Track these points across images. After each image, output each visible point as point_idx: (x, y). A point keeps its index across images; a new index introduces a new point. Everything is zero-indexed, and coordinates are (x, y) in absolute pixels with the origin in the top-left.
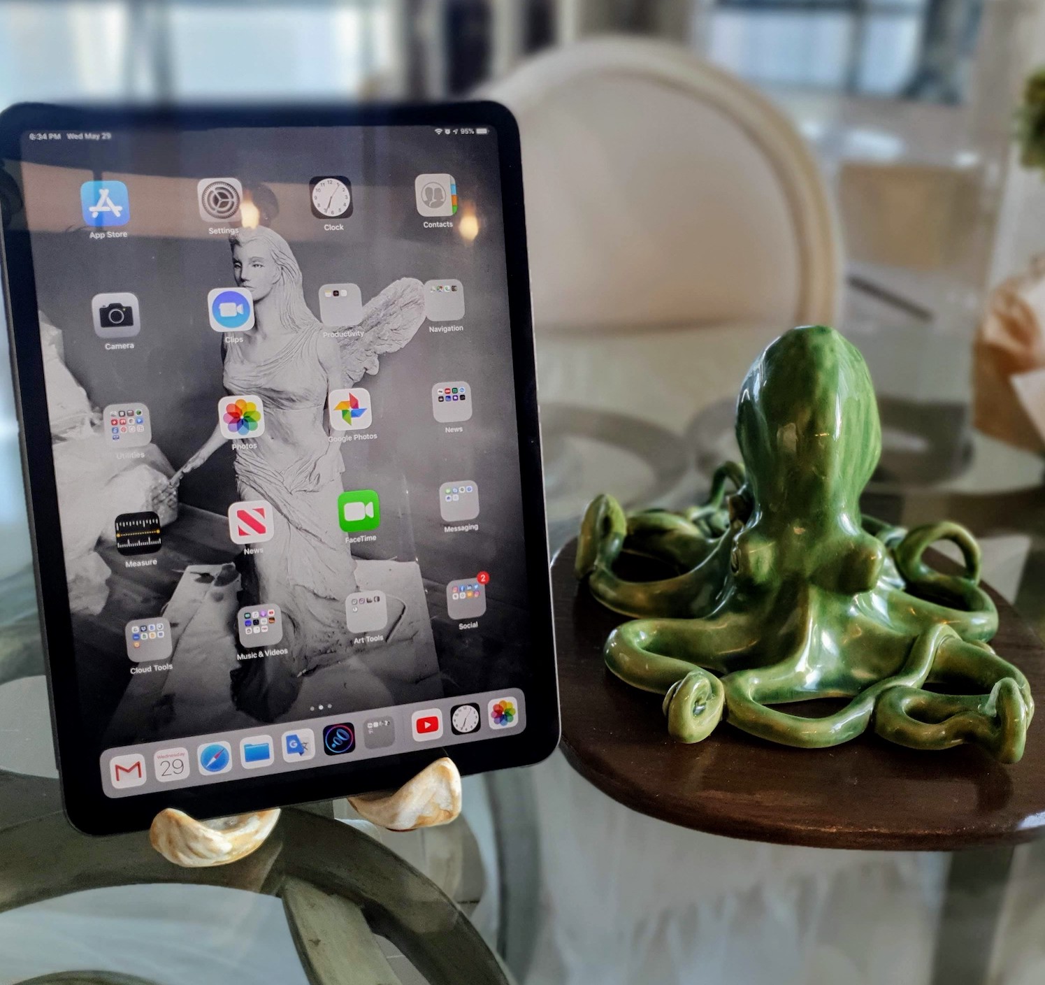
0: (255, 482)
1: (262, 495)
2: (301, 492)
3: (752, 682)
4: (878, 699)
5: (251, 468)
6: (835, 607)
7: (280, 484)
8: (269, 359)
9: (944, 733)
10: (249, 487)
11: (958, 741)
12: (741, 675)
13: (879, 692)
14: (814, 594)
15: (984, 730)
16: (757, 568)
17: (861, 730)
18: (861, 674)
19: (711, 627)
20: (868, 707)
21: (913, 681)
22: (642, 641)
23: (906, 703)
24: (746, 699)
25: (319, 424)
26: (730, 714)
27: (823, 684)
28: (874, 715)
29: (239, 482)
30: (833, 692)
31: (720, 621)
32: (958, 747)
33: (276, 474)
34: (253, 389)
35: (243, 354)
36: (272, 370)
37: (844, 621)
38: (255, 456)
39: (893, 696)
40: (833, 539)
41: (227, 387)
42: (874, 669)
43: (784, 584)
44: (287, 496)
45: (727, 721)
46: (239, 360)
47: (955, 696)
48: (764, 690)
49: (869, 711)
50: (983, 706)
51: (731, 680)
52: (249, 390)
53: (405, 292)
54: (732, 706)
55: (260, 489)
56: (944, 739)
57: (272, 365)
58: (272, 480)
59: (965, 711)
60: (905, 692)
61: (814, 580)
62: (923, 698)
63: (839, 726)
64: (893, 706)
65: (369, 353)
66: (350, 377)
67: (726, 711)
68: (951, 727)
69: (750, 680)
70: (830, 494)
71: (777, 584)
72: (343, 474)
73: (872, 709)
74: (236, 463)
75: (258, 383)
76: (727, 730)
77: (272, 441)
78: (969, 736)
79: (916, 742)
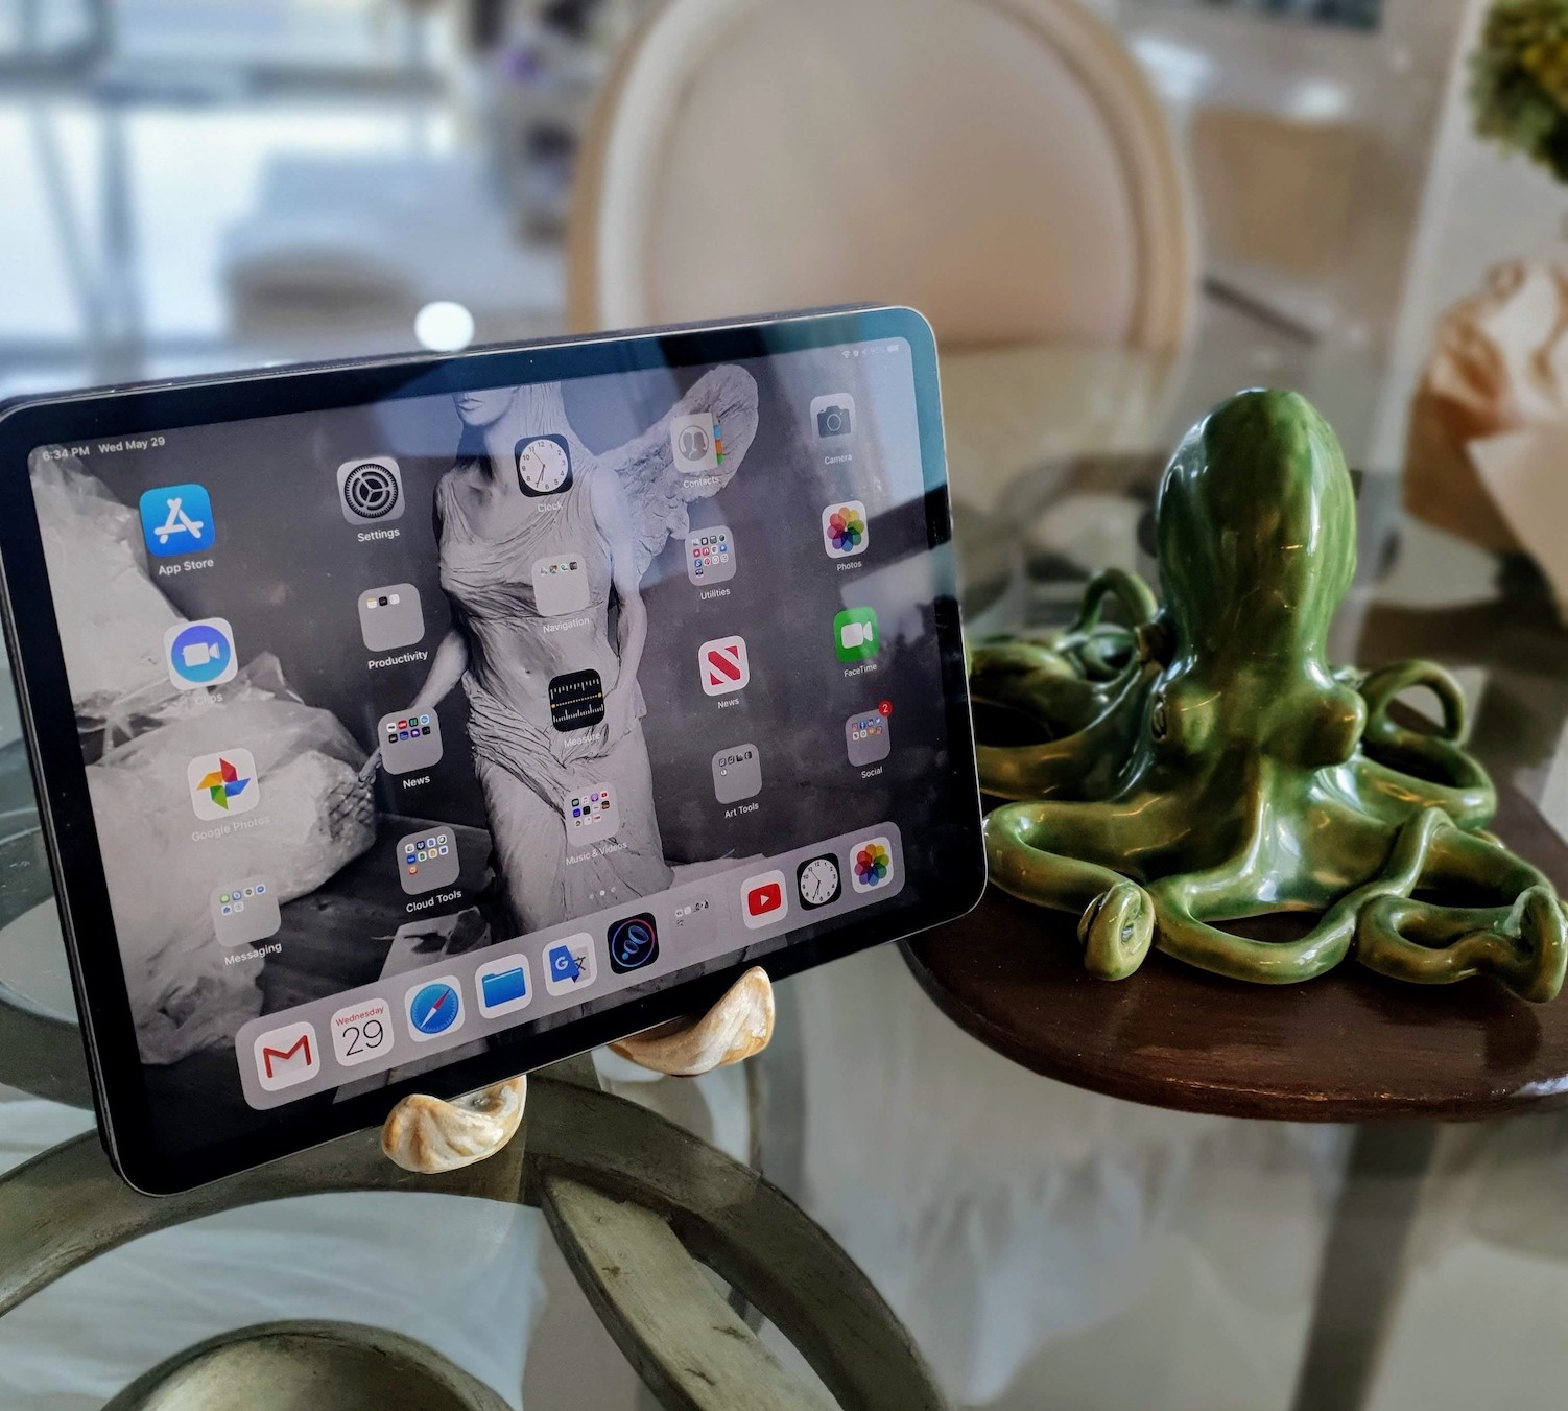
0: (504, 755)
1: (517, 775)
2: (579, 762)
3: (1189, 891)
4: (1361, 915)
5: (498, 731)
6: (1294, 786)
7: (546, 752)
8: (515, 530)
9: (1450, 961)
10: (495, 766)
11: (1470, 972)
12: (1173, 883)
13: (1359, 904)
14: (1267, 770)
15: (1505, 957)
16: (1194, 732)
17: (1339, 958)
18: (1328, 878)
19: (1120, 813)
20: (1346, 927)
21: (1400, 889)
22: (1024, 832)
23: (1398, 918)
24: (1184, 917)
25: (602, 638)
26: (1163, 938)
27: (1283, 892)
28: (1356, 937)
29: (477, 759)
30: (1294, 905)
31: (1135, 804)
32: (1469, 979)
33: (538, 735)
34: (492, 588)
35: (470, 526)
36: (520, 549)
37: (1304, 806)
38: (502, 708)
39: (1380, 910)
40: (1298, 694)
41: (448, 588)
42: (1344, 871)
43: (1228, 755)
44: (558, 773)
45: (1157, 947)
46: (465, 536)
47: (1462, 909)
48: (1202, 903)
49: (1350, 929)
50: (1501, 922)
51: (1161, 890)
52: (485, 589)
53: (723, 391)
54: (1165, 928)
55: (513, 766)
56: (1454, 969)
57: (520, 541)
58: (532, 746)
59: (1477, 930)
60: (1396, 904)
61: (1266, 749)
62: (1420, 912)
63: (1311, 954)
64: (1382, 925)
65: (672, 502)
66: (647, 549)
67: (1157, 933)
68: (1461, 953)
69: (1186, 889)
70: (1298, 632)
71: (1217, 754)
72: (644, 720)
73: (1353, 928)
74: (471, 725)
75: (498, 575)
76: (1157, 960)
77: (527, 676)
78: (1484, 964)
79: (1416, 974)
